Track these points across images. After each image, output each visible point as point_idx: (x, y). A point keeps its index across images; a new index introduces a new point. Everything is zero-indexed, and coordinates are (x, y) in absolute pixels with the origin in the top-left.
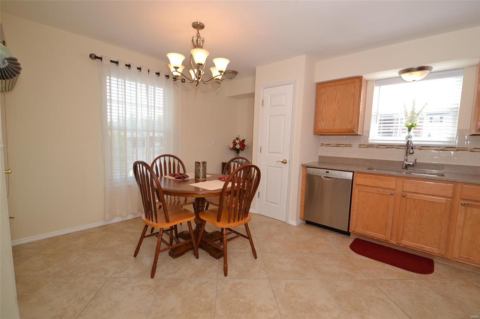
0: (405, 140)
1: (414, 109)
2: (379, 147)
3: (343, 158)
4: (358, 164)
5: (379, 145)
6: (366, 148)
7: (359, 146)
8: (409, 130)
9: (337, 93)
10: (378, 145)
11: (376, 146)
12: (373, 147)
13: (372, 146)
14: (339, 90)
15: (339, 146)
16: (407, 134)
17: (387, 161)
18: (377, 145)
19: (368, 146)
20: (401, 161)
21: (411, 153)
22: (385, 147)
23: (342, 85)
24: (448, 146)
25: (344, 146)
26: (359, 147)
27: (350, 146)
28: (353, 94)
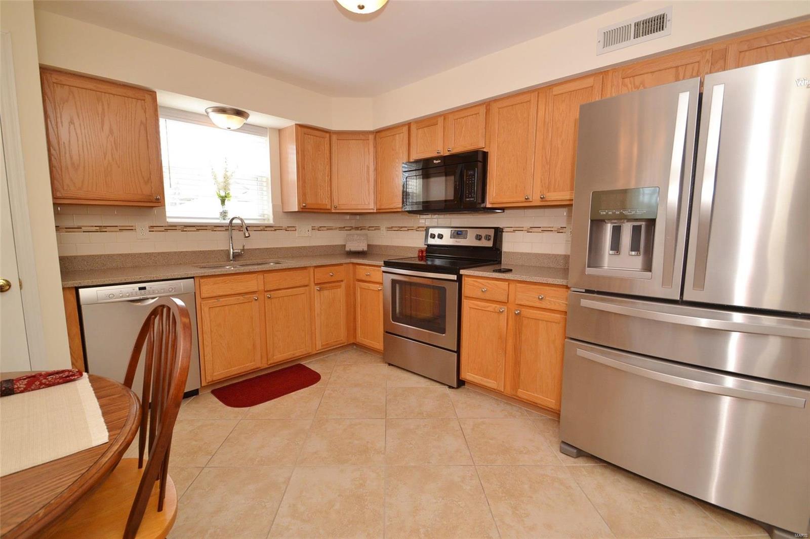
0: (218, 217)
1: (227, 171)
2: (185, 230)
3: (120, 255)
4: (156, 263)
5: (186, 226)
6: (163, 231)
7: (149, 228)
8: (223, 202)
9: (103, 109)
10: (183, 227)
11: (180, 228)
12: (176, 229)
13: (173, 227)
14: (108, 104)
15: (105, 230)
16: (220, 209)
17: (203, 251)
18: (182, 225)
19: (166, 228)
20: (222, 249)
21: (247, 237)
22: (194, 229)
23: (114, 95)
24: (267, 225)
25: (117, 229)
26: (150, 231)
27: (131, 229)
28: (142, 123)
